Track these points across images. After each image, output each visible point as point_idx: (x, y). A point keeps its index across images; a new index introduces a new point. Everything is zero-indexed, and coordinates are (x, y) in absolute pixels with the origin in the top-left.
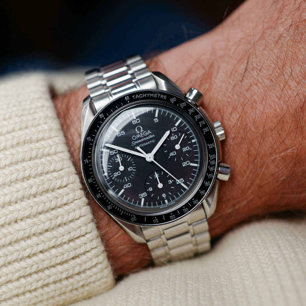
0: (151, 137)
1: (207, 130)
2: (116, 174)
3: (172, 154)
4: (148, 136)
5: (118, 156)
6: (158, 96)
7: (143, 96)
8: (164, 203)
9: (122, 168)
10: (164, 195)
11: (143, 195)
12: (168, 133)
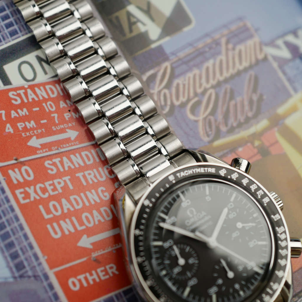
0: (207, 218)
1: (267, 200)
2: (176, 270)
3: (235, 235)
4: (203, 218)
5: (175, 247)
6: (205, 170)
7: (188, 172)
8: (239, 295)
9: (182, 261)
10: (237, 286)
11: (213, 290)
12: (226, 211)
